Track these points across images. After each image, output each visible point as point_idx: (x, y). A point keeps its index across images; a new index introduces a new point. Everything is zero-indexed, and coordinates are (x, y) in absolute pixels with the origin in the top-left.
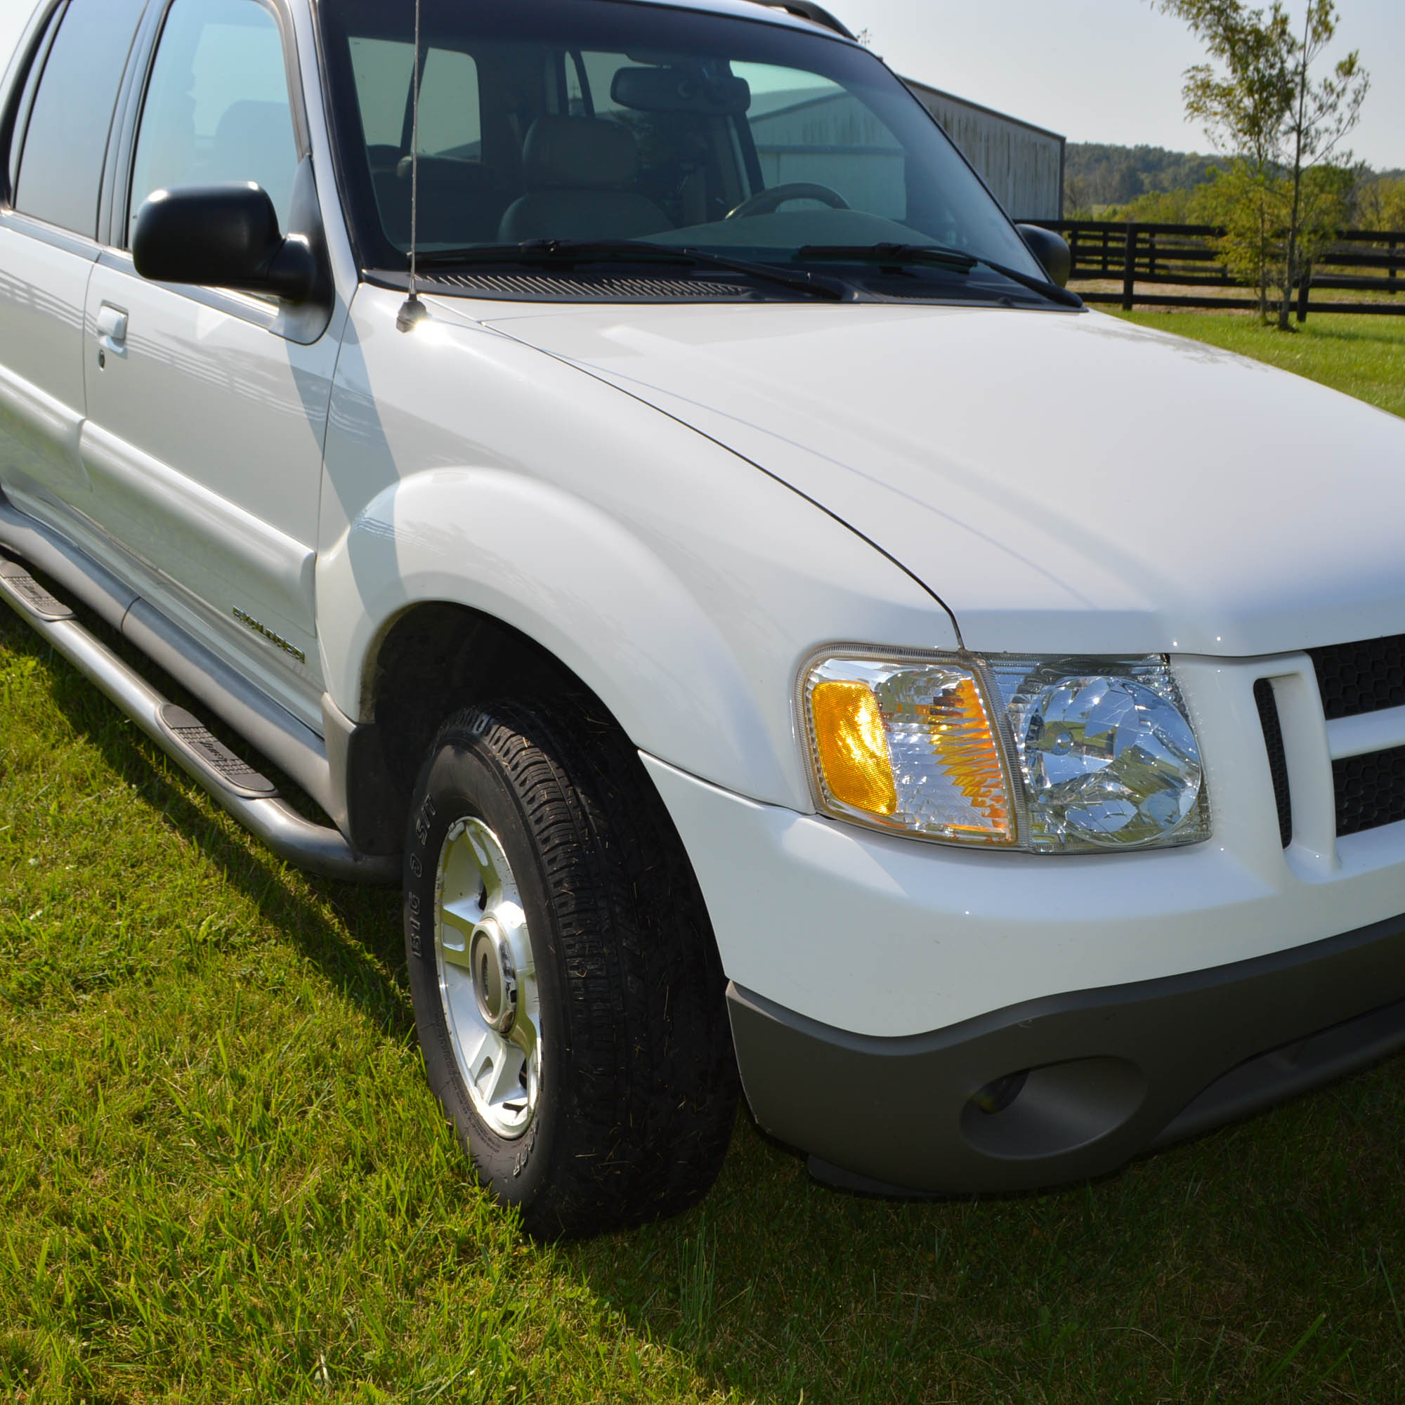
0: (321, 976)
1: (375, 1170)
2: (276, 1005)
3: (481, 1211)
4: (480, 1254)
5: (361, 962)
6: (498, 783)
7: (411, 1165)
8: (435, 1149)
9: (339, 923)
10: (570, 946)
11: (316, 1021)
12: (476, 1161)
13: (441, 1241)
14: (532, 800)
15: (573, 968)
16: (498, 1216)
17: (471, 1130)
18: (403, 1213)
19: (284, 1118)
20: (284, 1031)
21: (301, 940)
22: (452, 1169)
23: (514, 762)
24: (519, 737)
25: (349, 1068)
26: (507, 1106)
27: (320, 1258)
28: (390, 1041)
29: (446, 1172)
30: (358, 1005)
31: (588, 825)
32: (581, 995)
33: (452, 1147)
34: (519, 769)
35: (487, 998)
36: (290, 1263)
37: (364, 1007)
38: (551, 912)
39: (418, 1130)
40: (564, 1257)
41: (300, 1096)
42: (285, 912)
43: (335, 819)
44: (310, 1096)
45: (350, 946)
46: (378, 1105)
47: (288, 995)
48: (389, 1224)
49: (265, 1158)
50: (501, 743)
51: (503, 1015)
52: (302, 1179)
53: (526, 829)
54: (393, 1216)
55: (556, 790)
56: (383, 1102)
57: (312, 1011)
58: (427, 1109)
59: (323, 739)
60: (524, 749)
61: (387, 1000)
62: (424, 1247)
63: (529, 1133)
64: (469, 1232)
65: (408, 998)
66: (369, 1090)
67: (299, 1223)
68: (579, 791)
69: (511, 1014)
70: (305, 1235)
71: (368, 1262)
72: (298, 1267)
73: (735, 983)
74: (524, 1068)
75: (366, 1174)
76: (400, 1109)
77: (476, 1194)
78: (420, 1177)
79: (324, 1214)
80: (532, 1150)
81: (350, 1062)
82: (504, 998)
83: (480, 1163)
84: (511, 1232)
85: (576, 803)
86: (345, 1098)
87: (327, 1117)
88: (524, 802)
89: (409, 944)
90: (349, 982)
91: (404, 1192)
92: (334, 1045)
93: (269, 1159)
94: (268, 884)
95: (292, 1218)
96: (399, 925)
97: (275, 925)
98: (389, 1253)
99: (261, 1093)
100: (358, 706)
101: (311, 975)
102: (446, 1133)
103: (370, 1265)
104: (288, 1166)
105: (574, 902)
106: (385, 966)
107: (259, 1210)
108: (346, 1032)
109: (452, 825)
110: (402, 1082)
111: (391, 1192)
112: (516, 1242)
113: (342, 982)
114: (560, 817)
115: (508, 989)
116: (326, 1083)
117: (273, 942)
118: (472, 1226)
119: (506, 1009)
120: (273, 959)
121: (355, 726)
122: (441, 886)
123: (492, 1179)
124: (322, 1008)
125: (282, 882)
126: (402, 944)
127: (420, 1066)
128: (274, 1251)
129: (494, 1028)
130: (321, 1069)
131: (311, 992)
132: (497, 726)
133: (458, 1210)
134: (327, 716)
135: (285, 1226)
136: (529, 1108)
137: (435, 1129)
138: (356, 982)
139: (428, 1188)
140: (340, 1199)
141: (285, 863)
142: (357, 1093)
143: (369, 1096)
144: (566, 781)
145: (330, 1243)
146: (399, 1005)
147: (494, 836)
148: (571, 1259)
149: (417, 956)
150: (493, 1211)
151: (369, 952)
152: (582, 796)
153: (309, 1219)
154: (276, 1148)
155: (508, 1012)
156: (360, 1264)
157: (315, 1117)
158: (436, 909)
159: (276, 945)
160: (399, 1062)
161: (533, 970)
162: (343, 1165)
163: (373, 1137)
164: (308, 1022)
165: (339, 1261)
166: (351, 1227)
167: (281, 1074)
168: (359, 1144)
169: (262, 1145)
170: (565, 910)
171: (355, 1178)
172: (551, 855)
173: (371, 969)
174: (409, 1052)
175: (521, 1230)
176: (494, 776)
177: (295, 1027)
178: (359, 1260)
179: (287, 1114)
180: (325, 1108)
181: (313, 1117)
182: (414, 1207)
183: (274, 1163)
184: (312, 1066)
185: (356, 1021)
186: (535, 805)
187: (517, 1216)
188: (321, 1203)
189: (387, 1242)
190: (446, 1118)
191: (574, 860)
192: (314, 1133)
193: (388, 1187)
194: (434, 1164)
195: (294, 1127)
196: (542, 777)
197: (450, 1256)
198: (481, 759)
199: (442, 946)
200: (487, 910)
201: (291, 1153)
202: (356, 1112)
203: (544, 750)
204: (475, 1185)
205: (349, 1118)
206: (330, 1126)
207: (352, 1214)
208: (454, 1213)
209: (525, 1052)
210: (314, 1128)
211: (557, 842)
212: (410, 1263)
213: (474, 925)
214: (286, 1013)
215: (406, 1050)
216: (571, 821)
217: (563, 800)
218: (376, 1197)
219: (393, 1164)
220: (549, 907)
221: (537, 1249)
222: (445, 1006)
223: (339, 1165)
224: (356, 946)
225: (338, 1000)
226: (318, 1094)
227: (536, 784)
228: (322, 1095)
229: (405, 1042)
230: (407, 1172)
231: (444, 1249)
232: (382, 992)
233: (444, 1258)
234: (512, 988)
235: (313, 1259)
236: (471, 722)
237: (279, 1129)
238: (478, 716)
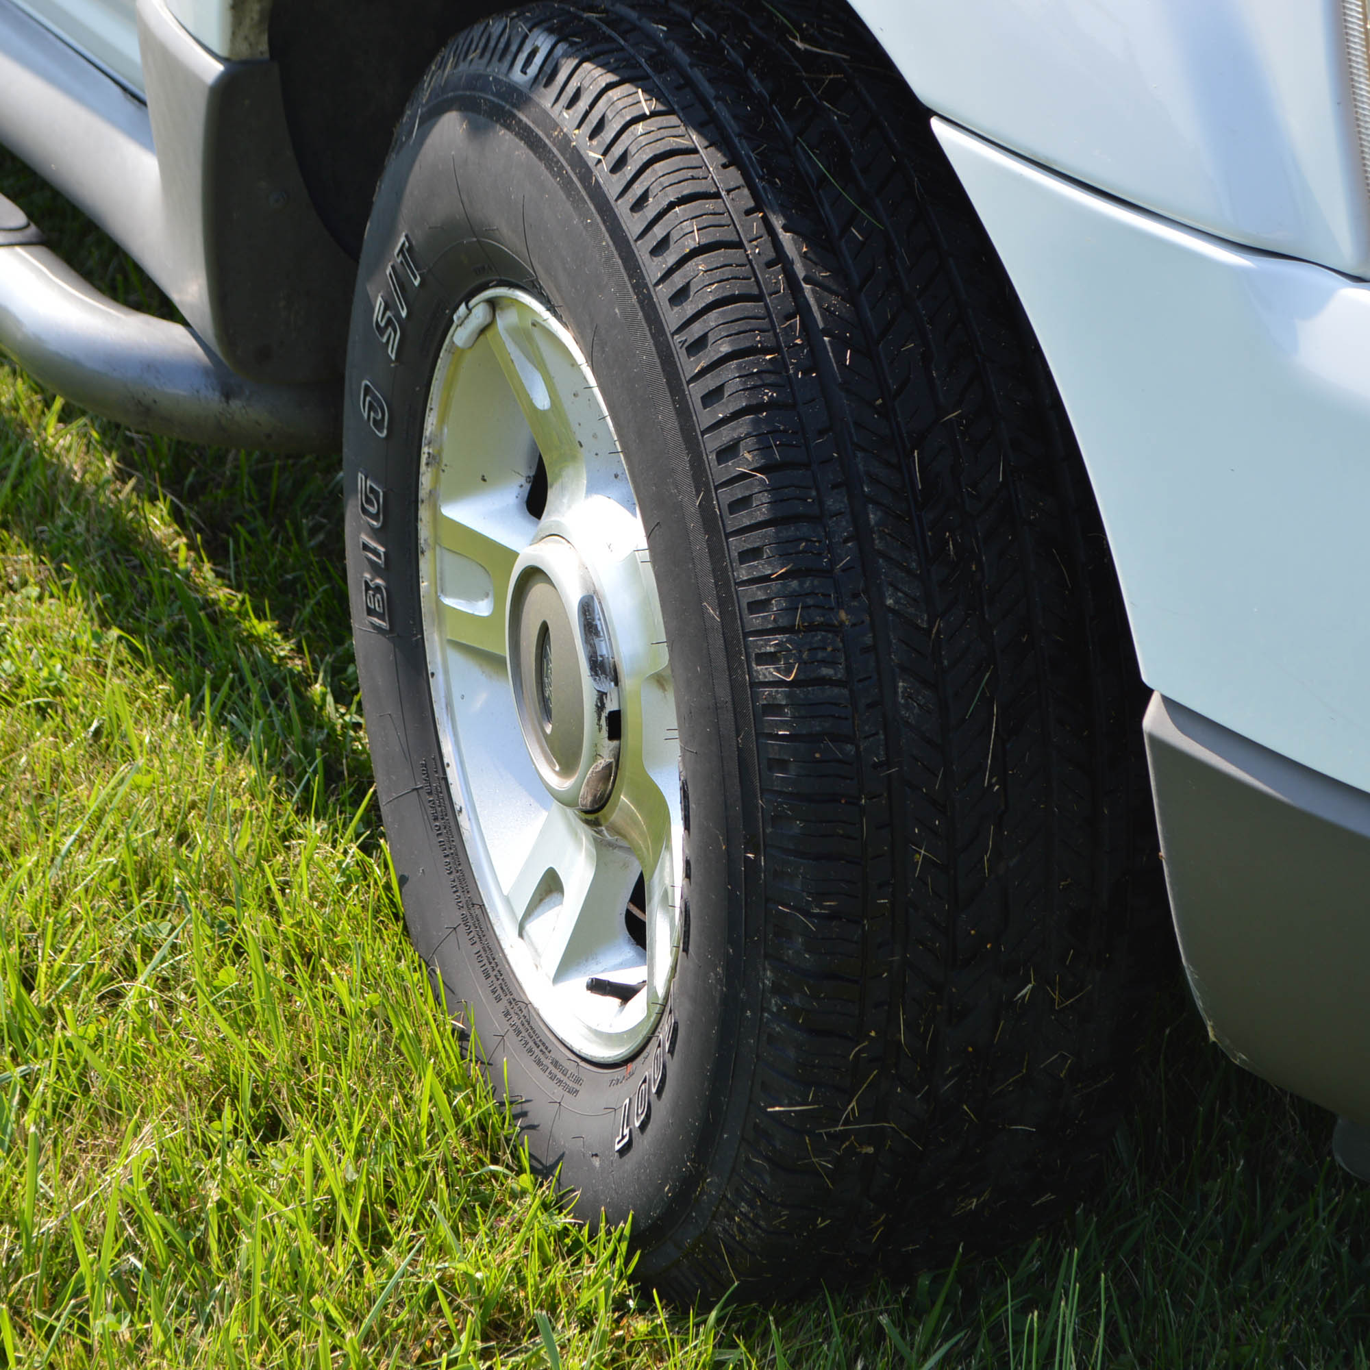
0: (149, 674)
1: (285, 1133)
2: (43, 742)
3: (538, 1233)
4: (535, 1333)
5: (243, 642)
6: (577, 201)
7: (371, 1120)
8: (427, 1085)
9: (190, 547)
10: (756, 606)
11: (139, 779)
12: (524, 1114)
13: (443, 1301)
14: (661, 247)
15: (764, 659)
16: (577, 1244)
17: (512, 1040)
18: (353, 1234)
19: (68, 1008)
20: (63, 803)
21: (98, 589)
22: (467, 1133)
23: (617, 151)
24: (627, 88)
25: (219, 892)
26: (599, 987)
27: (158, 1337)
28: (314, 828)
29: (453, 1139)
30: (239, 744)
31: (802, 309)
32: (783, 724)
33: (468, 1082)
34: (630, 169)
35: (549, 729)
36: (88, 1348)
37: (252, 748)
38: (709, 519)
39: (386, 1040)
40: (735, 1346)
41: (105, 955)
42: (60, 523)
43: (176, 297)
44: (128, 957)
45: (215, 602)
46: (290, 979)
47: (71, 717)
48: (321, 1260)
49: (24, 1102)
50: (583, 105)
51: (587, 771)
52: (114, 1151)
53: (647, 318)
54: (328, 1240)
55: (725, 219)
56: (302, 975)
57: (128, 755)
58: (405, 991)
59: (143, 103)
60: (642, 118)
61: (305, 732)
62: (404, 1315)
63: (652, 1049)
64: (510, 1281)
65: (357, 726)
66: (267, 944)
67: (108, 1254)
68: (778, 222)
69: (609, 766)
70: (123, 1282)
71: (270, 1347)
72: (109, 1356)
73: (1167, 701)
74: (639, 896)
75: (265, 1140)
76: (342, 989)
77: (524, 1193)
78: (392, 1150)
79: (166, 1234)
80: (659, 1092)
81: (221, 877)
82: (591, 728)
83: (532, 1119)
84: (608, 1285)
85: (771, 254)
86: (210, 962)
87: (170, 1007)
88: (642, 250)
89: (357, 600)
90: (215, 688)
91: (353, 1183)
92: (182, 838)
93: (35, 1103)
94: (18, 456)
95: (92, 1242)
96: (334, 550)
97: (38, 551)
98: (323, 1328)
99: (14, 950)
100: (228, 16)
101: (125, 670)
102: (454, 1046)
103: (276, 1353)
104: (80, 1122)
105: (766, 497)
106: (299, 650)
107: (13, 1223)
108: (207, 806)
109: (462, 309)
110: (344, 926)
111: (323, 1185)
112: (619, 1305)
113: (199, 687)
114: (736, 289)
115: (600, 707)
116: (165, 927)
117: (34, 591)
118: (517, 1269)
119: (596, 756)
120: (34, 632)
121: (219, 68)
122: (434, 460)
123: (561, 1157)
124: (155, 749)
125: (50, 450)
126: (342, 598)
127: (388, 887)
128: (50, 1321)
129: (566, 801)
130: (152, 892)
131: (126, 712)
132: (571, 63)
133: (483, 1229)
134: (151, 43)
135: (76, 1264)
136: (652, 993)
137: (426, 1037)
138: (232, 688)
139: (412, 1177)
140: (204, 1200)
141: (58, 403)
142: (239, 951)
143: (267, 959)
144: (745, 199)
145: (181, 1302)
146: (334, 744)
147: (566, 337)
148: (751, 1350)
149: (378, 629)
150: (565, 1232)
151: (261, 616)
152: (786, 238)
153: (130, 1246)
154: (52, 1079)
155: (602, 763)
156: (252, 1352)
157: (140, 1007)
158: (424, 513)
159: (40, 599)
160: (338, 879)
161: (663, 658)
162: (210, 1119)
163: (278, 1055)
164: (122, 781)
165: (203, 1345)
166: (229, 1264)
167: (58, 904)
168: (246, 1074)
169: (17, 1072)
170: (744, 518)
171: (238, 1151)
172: (710, 382)
173: (267, 657)
174: (360, 855)
175: (631, 1280)
176: (567, 185)
177: (92, 796)
178: (251, 1344)
179: (75, 996)
180: (164, 984)
181: (137, 1007)
182: (377, 1220)
183: (48, 1113)
184: (133, 887)
185: (231, 780)
186: (671, 258)
187: (624, 1247)
188: (158, 1208)
189: (316, 1301)
190: (451, 1013)
191: (767, 395)
192: (141, 1043)
193: (318, 1174)
194: (424, 1119)
195: (92, 1031)
196: (687, 188)
197: (464, 1337)
198: (534, 143)
199: (438, 602)
200: (549, 517)
201: (86, 1091)
202: (240, 995)
203: (692, 121)
204: (520, 1171)
205: (222, 1009)
206: (176, 1026)
207: (232, 1235)
208: (473, 1235)
209: (642, 860)
210: (140, 1031)
211: (725, 349)
212: (371, 1352)
213: (514, 555)
214: (69, 762)
215: (354, 849)
216: (759, 298)
217: (739, 245)
218: (288, 1195)
219: (329, 1118)
220: (706, 510)
221: (671, 1323)
222: (447, 748)
223: (199, 1119)
224: (230, 602)
225: (190, 729)
226: (147, 953)
227: (671, 206)
228: (158, 955)
229: (350, 832)
230: (359, 1139)
231: (449, 1318)
232: (293, 711)
233: (450, 1341)
234: (611, 706)
235: (142, 1339)
236: (505, 53)
237: (58, 1033)
238: (526, 37)
